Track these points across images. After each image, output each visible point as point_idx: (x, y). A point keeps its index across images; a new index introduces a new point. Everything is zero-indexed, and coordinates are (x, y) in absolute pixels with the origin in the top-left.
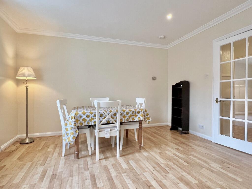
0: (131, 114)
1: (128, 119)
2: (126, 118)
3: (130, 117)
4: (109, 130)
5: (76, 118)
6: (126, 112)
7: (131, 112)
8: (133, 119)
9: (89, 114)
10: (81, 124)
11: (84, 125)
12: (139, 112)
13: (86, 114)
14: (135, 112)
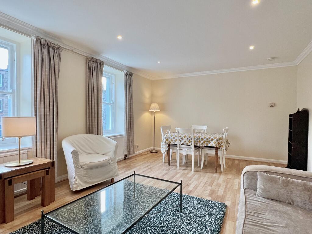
0: (205, 140)
1: (202, 144)
2: (201, 143)
3: (204, 142)
4: (186, 149)
5: (167, 138)
6: (201, 138)
7: (206, 138)
8: (207, 144)
9: (175, 137)
10: (169, 142)
11: (171, 143)
12: (212, 140)
13: (173, 137)
14: (208, 139)
